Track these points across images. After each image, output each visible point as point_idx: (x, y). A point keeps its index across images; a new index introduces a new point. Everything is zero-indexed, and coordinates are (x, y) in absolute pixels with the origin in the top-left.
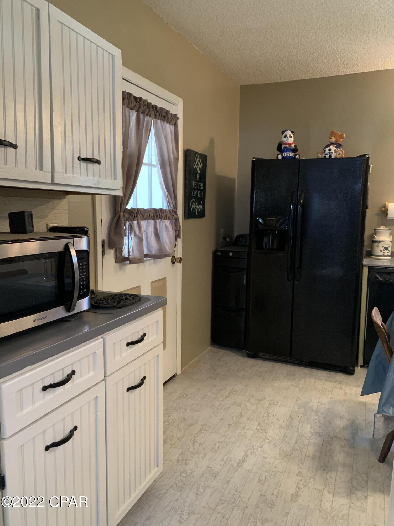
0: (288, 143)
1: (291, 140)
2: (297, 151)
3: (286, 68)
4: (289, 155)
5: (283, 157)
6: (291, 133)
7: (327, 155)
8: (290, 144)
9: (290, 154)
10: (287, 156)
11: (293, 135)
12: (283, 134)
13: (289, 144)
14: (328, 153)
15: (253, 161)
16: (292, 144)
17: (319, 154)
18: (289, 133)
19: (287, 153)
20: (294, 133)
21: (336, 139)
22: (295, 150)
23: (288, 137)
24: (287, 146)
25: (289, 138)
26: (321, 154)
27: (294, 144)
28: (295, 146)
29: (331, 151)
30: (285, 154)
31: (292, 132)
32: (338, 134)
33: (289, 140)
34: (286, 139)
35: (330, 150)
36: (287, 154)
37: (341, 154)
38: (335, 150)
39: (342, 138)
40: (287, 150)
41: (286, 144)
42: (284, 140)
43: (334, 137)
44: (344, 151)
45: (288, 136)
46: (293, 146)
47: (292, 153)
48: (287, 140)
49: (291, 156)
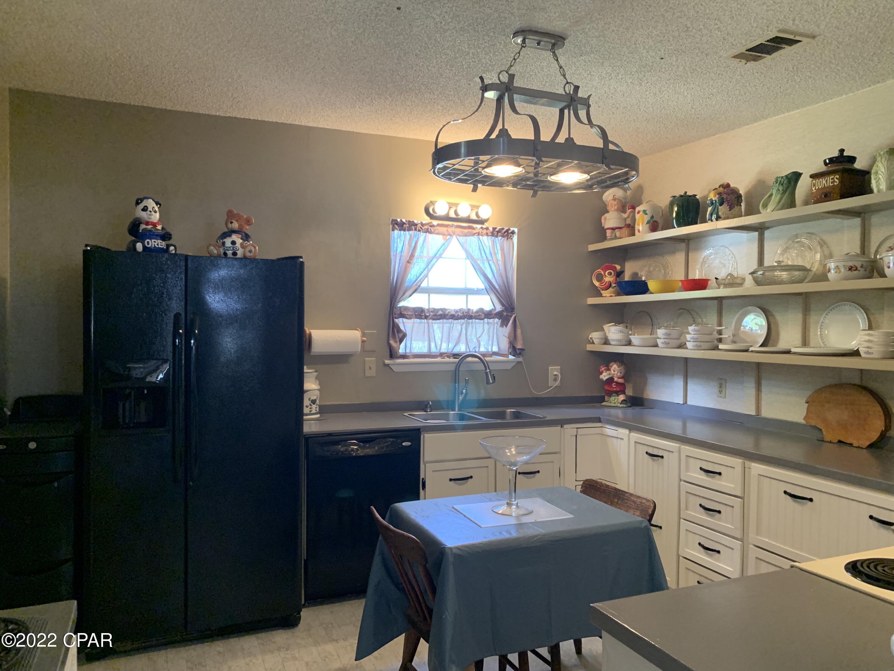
0: (151, 222)
1: (156, 217)
2: (170, 239)
3: (130, 83)
4: (158, 244)
5: (144, 247)
6: (154, 205)
7: (228, 250)
8: (154, 225)
9: (160, 244)
10: (153, 246)
11: (159, 208)
12: (137, 203)
13: (152, 225)
14: (230, 247)
15: (85, 252)
16: (158, 223)
17: (212, 248)
18: (151, 204)
19: (153, 241)
20: (160, 205)
21: (241, 226)
22: (166, 236)
23: (150, 211)
24: (150, 227)
25: (153, 213)
26: (217, 248)
27: (161, 224)
28: (163, 228)
29: (236, 246)
30: (148, 243)
31: (157, 203)
32: (243, 216)
33: (152, 217)
34: (147, 214)
35: (233, 243)
36: (153, 243)
37: (253, 252)
38: (241, 244)
39: (248, 224)
40: (151, 234)
41: (147, 223)
42: (144, 215)
43: (236, 221)
44: (257, 248)
45: (150, 209)
46: (159, 227)
47: (161, 241)
48: (150, 217)
49: (160, 246)
